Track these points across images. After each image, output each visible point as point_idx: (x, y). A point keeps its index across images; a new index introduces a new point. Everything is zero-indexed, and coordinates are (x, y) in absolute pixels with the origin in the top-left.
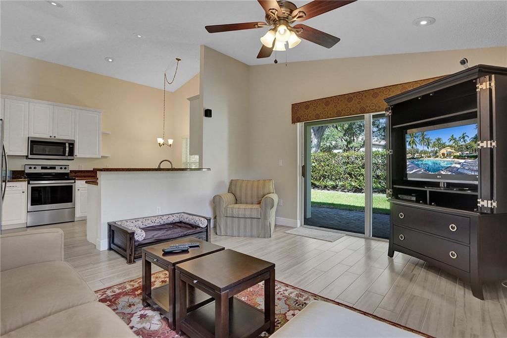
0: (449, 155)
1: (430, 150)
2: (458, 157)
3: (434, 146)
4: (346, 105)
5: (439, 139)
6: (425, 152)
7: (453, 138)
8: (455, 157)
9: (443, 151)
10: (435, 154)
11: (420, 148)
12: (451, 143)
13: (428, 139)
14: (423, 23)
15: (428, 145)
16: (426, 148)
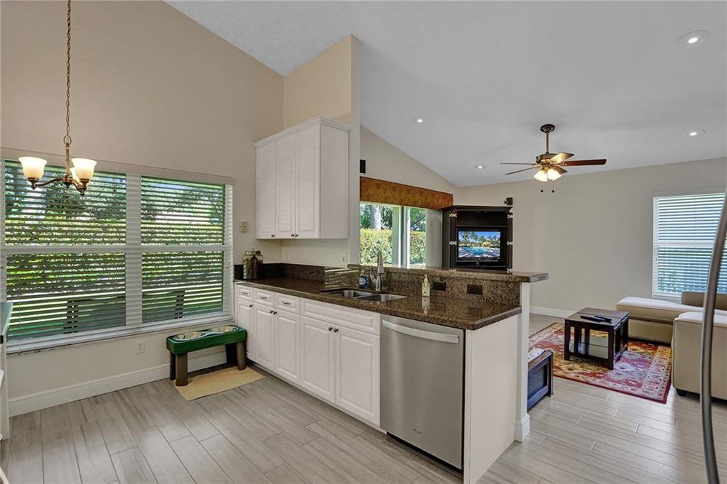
0: (488, 245)
1: (477, 242)
2: (493, 247)
3: (480, 240)
5: (482, 237)
6: (474, 243)
7: (489, 237)
9: (485, 243)
10: (480, 245)
11: (471, 240)
12: (489, 239)
13: (476, 236)
14: (480, 167)
15: (476, 239)
16: (475, 241)
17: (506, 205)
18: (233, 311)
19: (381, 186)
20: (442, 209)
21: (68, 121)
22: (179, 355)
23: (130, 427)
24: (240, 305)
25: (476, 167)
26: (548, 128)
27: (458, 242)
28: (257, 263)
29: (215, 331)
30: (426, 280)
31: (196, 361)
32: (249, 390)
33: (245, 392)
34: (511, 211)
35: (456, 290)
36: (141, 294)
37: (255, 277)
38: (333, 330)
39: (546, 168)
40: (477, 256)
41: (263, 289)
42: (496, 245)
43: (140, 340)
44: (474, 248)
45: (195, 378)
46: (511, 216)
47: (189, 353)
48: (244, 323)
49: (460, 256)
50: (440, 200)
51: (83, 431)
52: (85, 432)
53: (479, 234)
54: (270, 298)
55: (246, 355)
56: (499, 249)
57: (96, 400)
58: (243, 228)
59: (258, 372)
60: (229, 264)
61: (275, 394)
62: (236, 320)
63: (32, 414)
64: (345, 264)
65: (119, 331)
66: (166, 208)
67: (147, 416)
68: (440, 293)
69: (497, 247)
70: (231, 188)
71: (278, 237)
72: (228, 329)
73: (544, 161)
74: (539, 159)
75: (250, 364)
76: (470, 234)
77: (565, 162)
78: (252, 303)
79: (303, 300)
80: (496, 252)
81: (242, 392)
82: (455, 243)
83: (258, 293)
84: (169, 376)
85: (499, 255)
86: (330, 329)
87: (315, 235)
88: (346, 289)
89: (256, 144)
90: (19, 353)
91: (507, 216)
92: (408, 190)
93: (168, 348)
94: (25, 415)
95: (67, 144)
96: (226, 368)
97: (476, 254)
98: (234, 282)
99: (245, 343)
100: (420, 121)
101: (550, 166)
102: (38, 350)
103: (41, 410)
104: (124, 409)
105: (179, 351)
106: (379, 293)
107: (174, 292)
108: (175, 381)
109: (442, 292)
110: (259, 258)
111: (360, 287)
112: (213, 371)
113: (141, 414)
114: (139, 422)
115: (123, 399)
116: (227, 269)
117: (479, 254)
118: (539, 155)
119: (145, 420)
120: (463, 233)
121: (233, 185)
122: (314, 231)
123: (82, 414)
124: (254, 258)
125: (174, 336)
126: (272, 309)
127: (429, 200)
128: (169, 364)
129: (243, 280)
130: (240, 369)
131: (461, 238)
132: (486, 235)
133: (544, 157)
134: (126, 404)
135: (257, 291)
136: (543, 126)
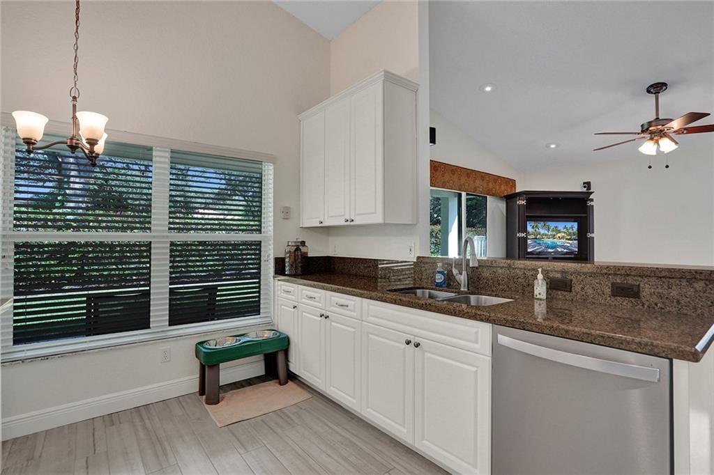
0: (563, 237)
1: (550, 233)
2: (569, 240)
3: (553, 231)
4: (451, 177)
5: (556, 227)
6: (546, 235)
7: (565, 228)
8: (567, 239)
9: (559, 235)
10: (554, 237)
11: (542, 231)
12: (564, 230)
13: (548, 226)
14: (553, 146)
15: (548, 230)
16: (546, 232)
17: (585, 190)
18: (272, 312)
19: (439, 169)
20: (505, 196)
21: (75, 69)
22: (208, 366)
23: (145, 465)
24: (281, 305)
25: (548, 146)
26: (657, 88)
27: (528, 233)
28: (301, 255)
29: (252, 337)
30: (540, 276)
31: (230, 372)
32: (294, 414)
33: (287, 415)
34: (591, 197)
35: (590, 291)
36: (168, 290)
37: (299, 272)
38: (412, 345)
39: (656, 138)
40: (550, 250)
41: (311, 286)
42: (573, 237)
43: (165, 346)
45: (228, 394)
46: (592, 203)
47: (221, 364)
48: (286, 327)
49: (529, 250)
50: (502, 186)
51: (87, 468)
52: (90, 467)
53: (552, 225)
54: (320, 298)
55: (287, 366)
56: (576, 242)
57: (112, 419)
58: (285, 214)
59: (303, 388)
60: (268, 256)
61: (329, 423)
62: (276, 323)
63: (36, 435)
64: (412, 256)
65: (141, 334)
66: (203, 206)
67: (168, 448)
68: (560, 294)
69: (575, 240)
70: (271, 168)
71: (326, 224)
72: (268, 335)
73: (655, 129)
74: (646, 127)
75: (292, 377)
77: (685, 129)
78: (296, 304)
79: (366, 301)
80: (573, 245)
81: (286, 418)
82: (523, 235)
83: (304, 292)
84: (198, 390)
85: (577, 250)
86: (408, 343)
87: (378, 219)
88: (419, 288)
89: (300, 117)
90: (23, 361)
91: (586, 203)
92: (468, 174)
93: (197, 357)
94: (27, 437)
95: (74, 98)
96: (264, 381)
97: (548, 247)
98: (274, 277)
99: (286, 352)
100: (488, 89)
101: (662, 134)
102: (46, 357)
103: (47, 431)
104: (142, 434)
105: (210, 361)
106: (466, 293)
107: (206, 289)
108: (204, 397)
109: (565, 293)
110: (303, 249)
111: (437, 286)
112: (250, 385)
113: (161, 445)
114: (158, 457)
115: (142, 420)
116: (266, 263)
117: (552, 248)
118: (645, 121)
119: (166, 454)
120: (533, 224)
121: (274, 164)
122: (375, 213)
123: (92, 439)
124: (297, 249)
125: (205, 342)
126: (323, 312)
127: (491, 185)
128: (198, 376)
129: (285, 275)
130: (280, 384)
131: (529, 229)
132: (561, 225)
133: (653, 124)
134: (145, 427)
135: (303, 290)
136: (651, 86)
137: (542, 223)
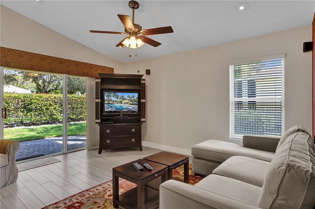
0: (127, 103)
1: (118, 100)
2: (131, 104)
3: (120, 98)
5: (123, 96)
6: (116, 101)
7: (129, 96)
8: (130, 104)
9: (125, 101)
10: (121, 102)
11: (113, 99)
12: (128, 98)
13: (117, 95)
15: (117, 98)
16: (116, 99)
17: (139, 74)
34: (143, 78)
42: (134, 103)
44: (116, 105)
46: (144, 82)
53: (120, 94)
56: (137, 106)
69: (136, 104)
76: (112, 94)
82: (100, 101)
120: (107, 94)
131: (105, 97)
132: (126, 95)
137: (113, 94)
